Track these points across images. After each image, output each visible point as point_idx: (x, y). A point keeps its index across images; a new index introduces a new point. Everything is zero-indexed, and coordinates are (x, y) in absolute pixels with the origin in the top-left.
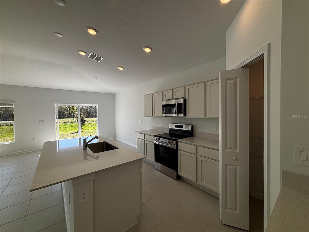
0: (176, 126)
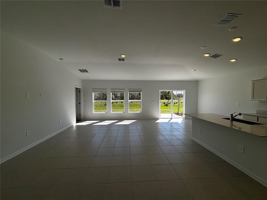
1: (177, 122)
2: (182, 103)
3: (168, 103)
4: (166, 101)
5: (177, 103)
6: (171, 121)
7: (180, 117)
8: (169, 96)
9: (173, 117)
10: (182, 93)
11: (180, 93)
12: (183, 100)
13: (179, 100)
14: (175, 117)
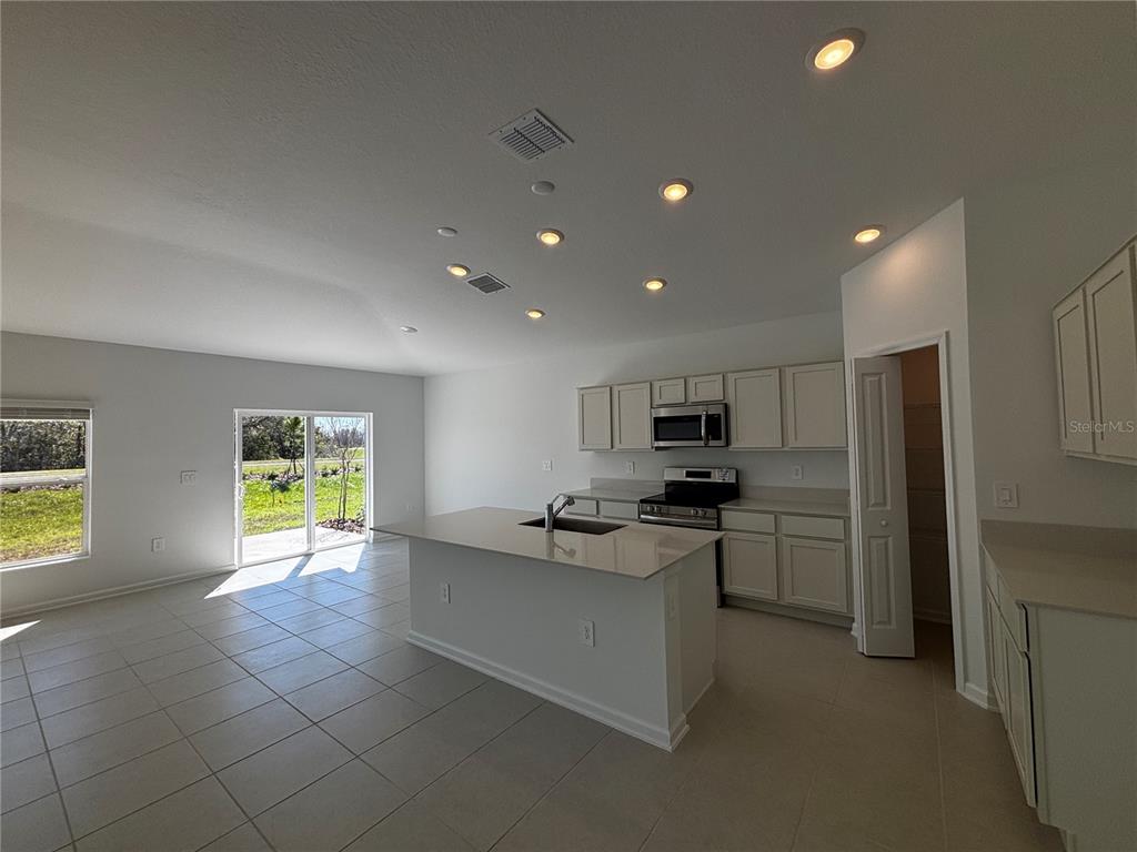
0: (689, 474)
1: (339, 569)
2: (357, 470)
3: (292, 473)
4: (279, 465)
5: (334, 472)
6: (304, 573)
7: (354, 537)
8: (298, 441)
9: (318, 545)
10: (360, 428)
11: (351, 429)
12: (364, 457)
13: (344, 458)
14: (327, 544)
